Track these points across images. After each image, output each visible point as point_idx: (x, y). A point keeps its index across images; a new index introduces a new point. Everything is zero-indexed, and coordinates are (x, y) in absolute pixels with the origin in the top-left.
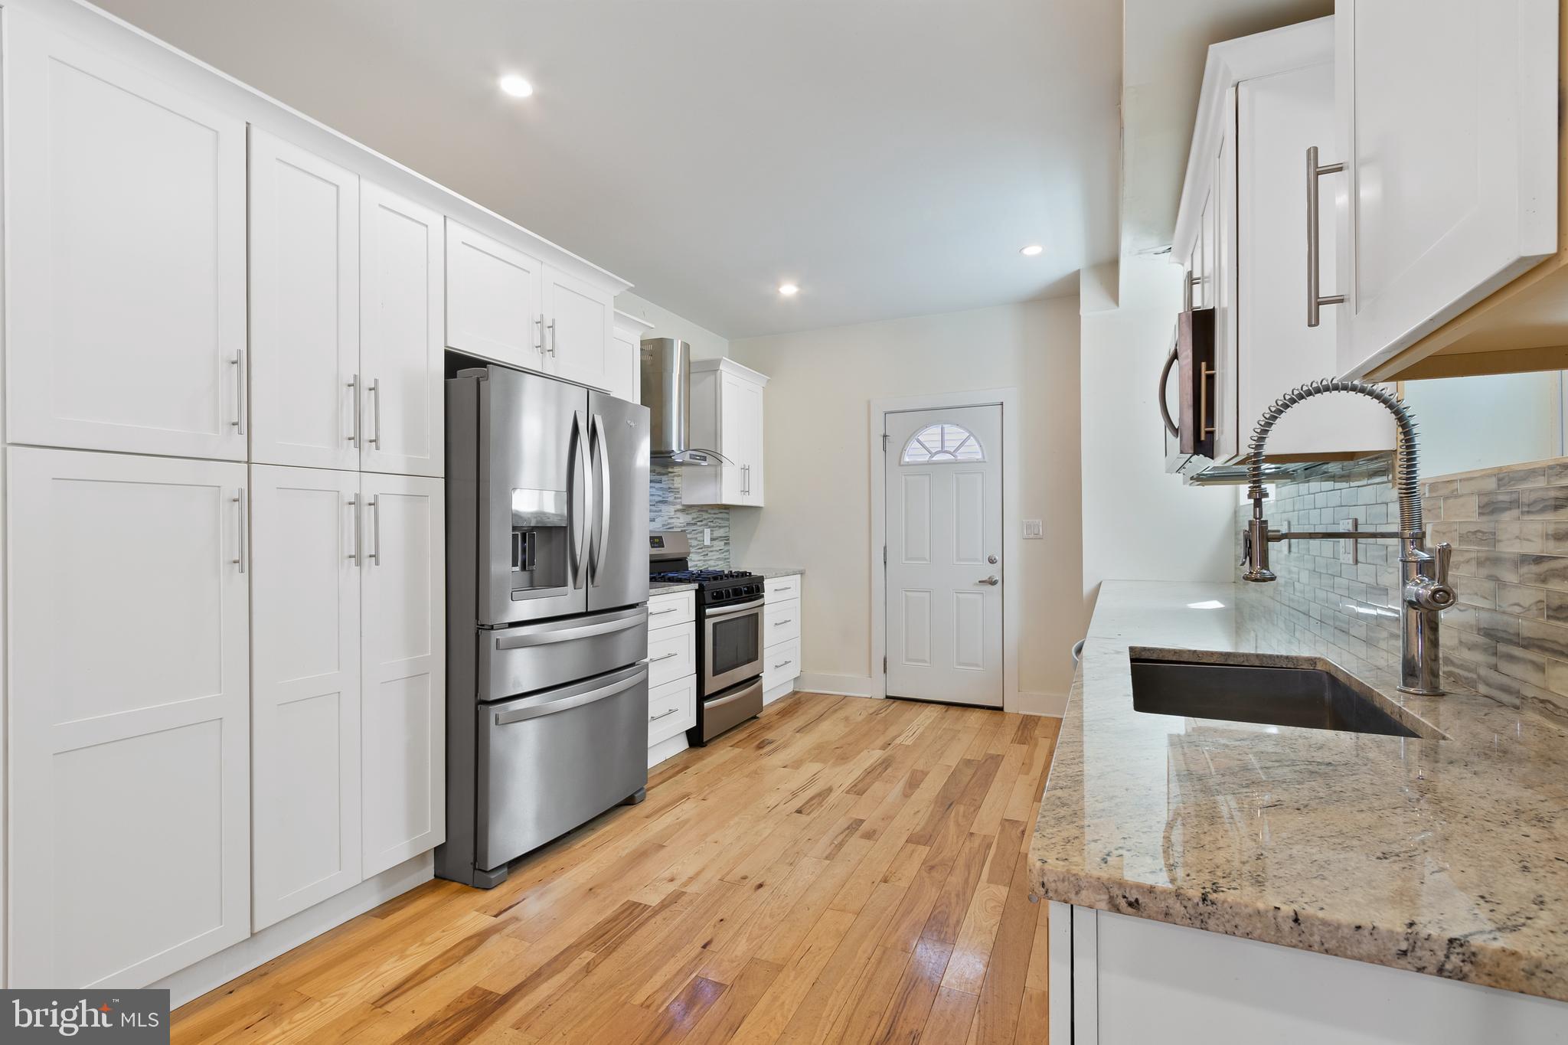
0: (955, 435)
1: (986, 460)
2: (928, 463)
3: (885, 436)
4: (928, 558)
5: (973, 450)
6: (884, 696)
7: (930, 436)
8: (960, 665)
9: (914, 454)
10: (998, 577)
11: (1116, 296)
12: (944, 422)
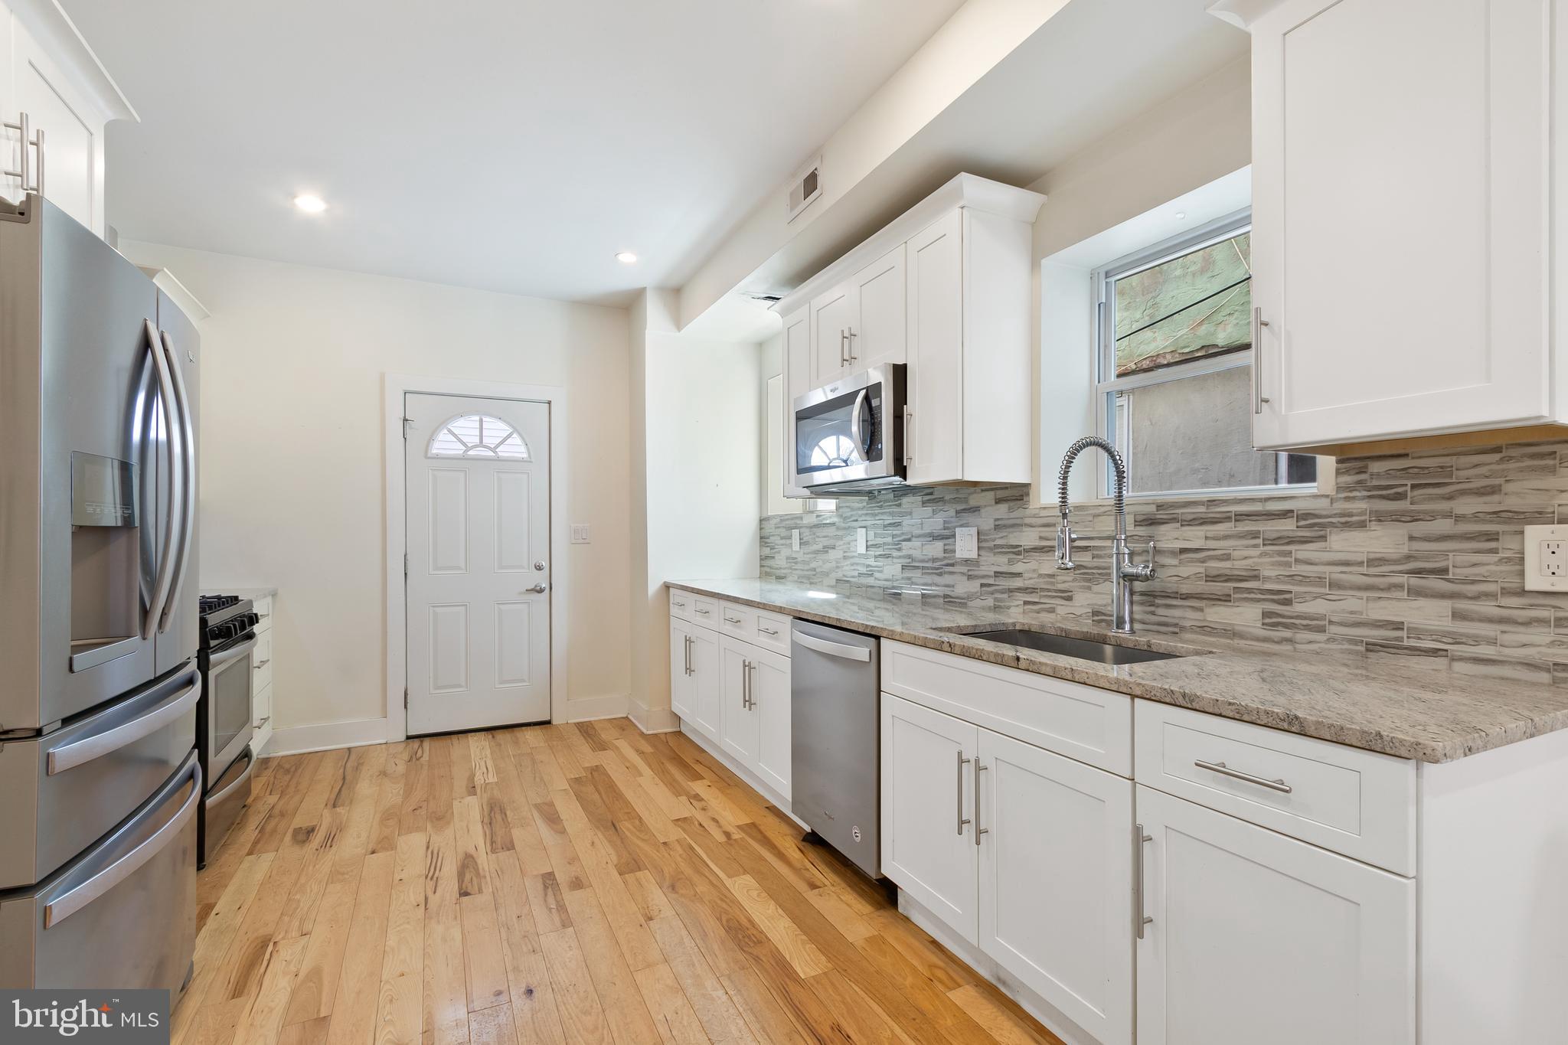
0: (495, 430)
1: (533, 460)
2: (464, 458)
3: (405, 420)
4: (463, 565)
5: (515, 448)
6: (404, 738)
7: (466, 427)
8: (501, 683)
9: (444, 444)
10: (545, 585)
11: (679, 321)
12: (483, 413)
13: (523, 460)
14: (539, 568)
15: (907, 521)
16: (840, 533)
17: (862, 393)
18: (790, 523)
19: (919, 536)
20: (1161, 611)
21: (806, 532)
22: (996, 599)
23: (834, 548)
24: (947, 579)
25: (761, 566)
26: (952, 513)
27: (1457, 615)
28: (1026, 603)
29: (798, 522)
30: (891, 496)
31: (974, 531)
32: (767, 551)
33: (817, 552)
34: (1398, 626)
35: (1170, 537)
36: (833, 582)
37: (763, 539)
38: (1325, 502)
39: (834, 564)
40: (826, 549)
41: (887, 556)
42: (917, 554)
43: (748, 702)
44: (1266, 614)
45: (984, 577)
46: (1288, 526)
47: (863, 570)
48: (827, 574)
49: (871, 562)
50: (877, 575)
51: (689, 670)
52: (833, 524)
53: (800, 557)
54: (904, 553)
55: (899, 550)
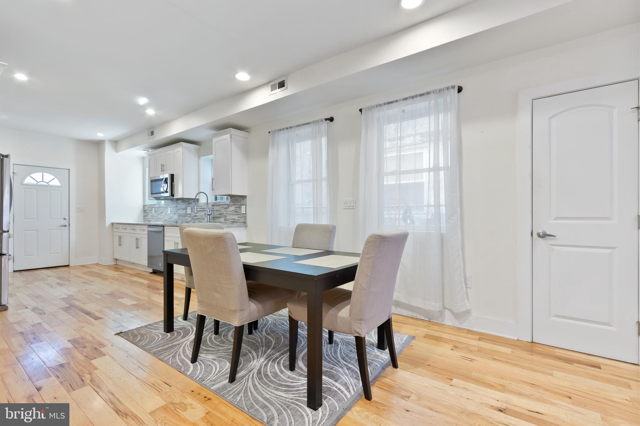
0: (48, 177)
1: (62, 186)
2: (36, 185)
3: (14, 173)
4: (36, 218)
5: (56, 182)
6: (13, 271)
7: (37, 176)
9: (29, 181)
10: (67, 224)
11: (116, 150)
12: (43, 172)
13: (58, 186)
14: (65, 219)
15: (179, 206)
16: (165, 209)
17: (164, 179)
18: (152, 206)
19: (181, 209)
20: (215, 220)
21: (156, 209)
22: (194, 221)
23: (163, 212)
24: (186, 218)
25: (144, 218)
26: (187, 204)
27: (238, 217)
28: (198, 221)
29: (154, 206)
30: (176, 200)
31: (190, 208)
32: (146, 214)
33: (159, 214)
34: (234, 219)
35: (216, 208)
36: (163, 221)
37: (144, 211)
38: (229, 203)
39: (163, 216)
40: (161, 213)
41: (175, 214)
42: (180, 213)
43: (137, 247)
44: (225, 219)
45: (192, 217)
46: (226, 206)
47: (170, 217)
48: (161, 219)
49: (172, 215)
50: (173, 218)
51: (120, 245)
52: (163, 207)
53: (155, 215)
54: (178, 213)
55: (177, 212)
